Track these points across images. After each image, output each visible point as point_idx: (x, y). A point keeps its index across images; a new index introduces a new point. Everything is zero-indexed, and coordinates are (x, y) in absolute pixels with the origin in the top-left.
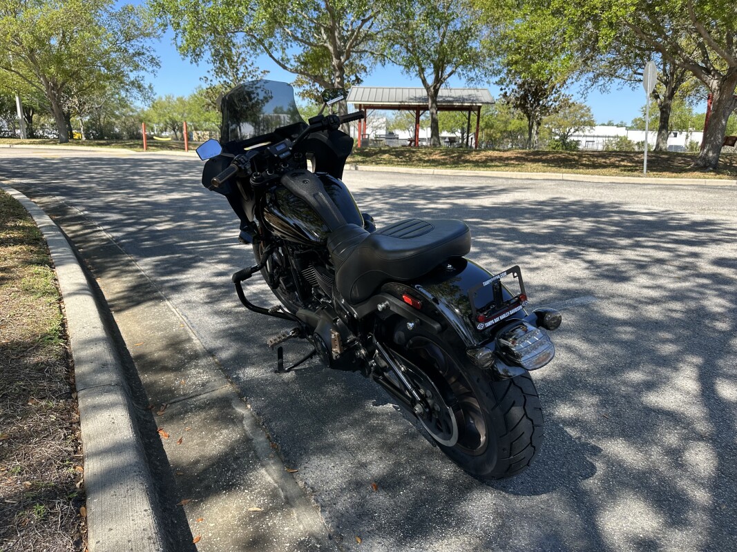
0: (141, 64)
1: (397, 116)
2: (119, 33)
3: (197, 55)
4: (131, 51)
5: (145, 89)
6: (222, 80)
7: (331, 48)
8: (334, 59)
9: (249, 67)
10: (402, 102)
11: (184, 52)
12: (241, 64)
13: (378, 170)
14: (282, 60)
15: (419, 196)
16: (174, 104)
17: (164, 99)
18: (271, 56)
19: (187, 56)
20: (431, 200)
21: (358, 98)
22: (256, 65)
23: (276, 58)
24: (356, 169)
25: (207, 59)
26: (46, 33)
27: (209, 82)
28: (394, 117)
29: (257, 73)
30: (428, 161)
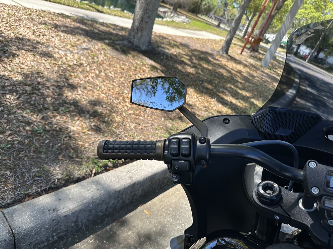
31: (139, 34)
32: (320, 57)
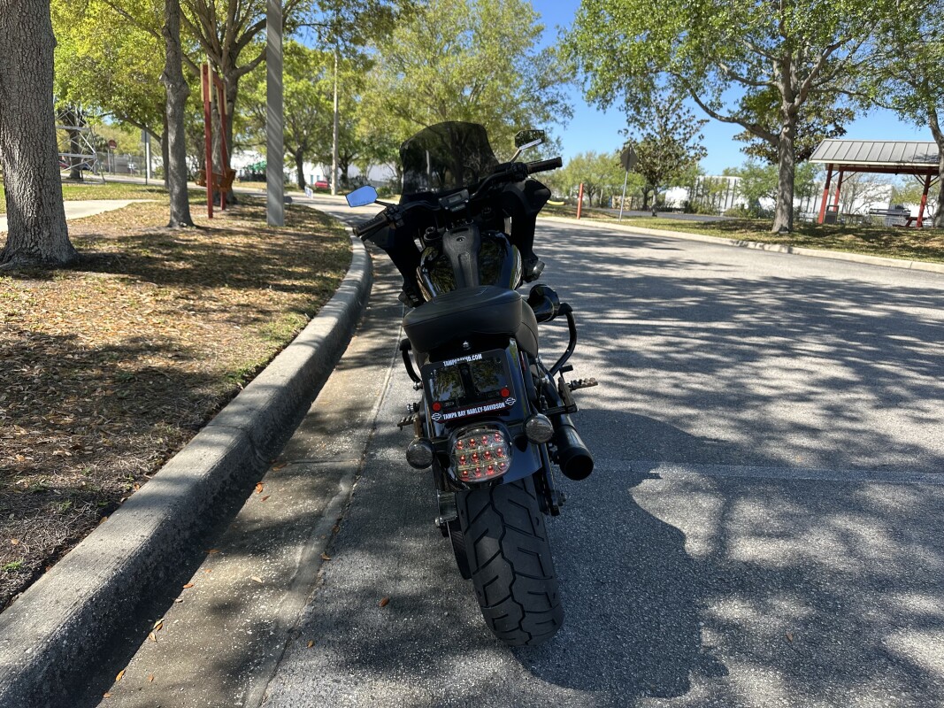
0: (552, 114)
1: (910, 184)
2: (535, 80)
3: (607, 101)
4: (544, 100)
5: (552, 143)
6: (645, 132)
7: (781, 87)
8: (784, 102)
9: (682, 115)
10: (901, 162)
11: (591, 98)
12: (673, 113)
13: (820, 255)
14: (712, 104)
15: (849, 295)
16: (595, 162)
17: (584, 157)
18: (697, 100)
19: (595, 102)
20: (861, 303)
21: (830, 155)
22: (691, 114)
23: (703, 103)
24: (790, 252)
25: (619, 105)
26: (457, 83)
27: (629, 135)
28: (904, 184)
29: (692, 124)
30: (917, 250)
31: (46, 234)
32: (355, 176)
